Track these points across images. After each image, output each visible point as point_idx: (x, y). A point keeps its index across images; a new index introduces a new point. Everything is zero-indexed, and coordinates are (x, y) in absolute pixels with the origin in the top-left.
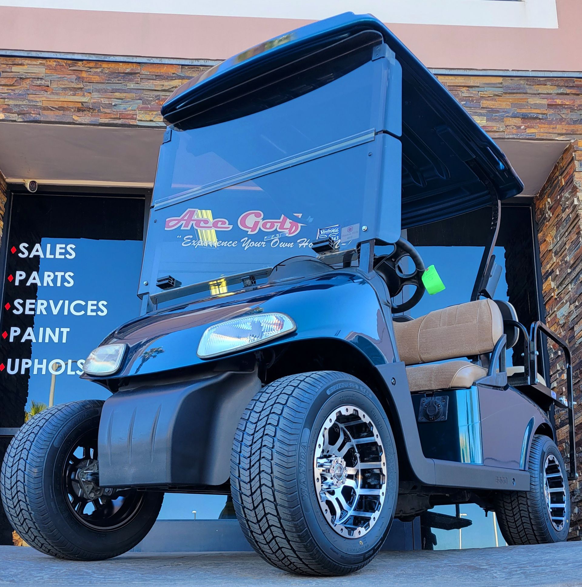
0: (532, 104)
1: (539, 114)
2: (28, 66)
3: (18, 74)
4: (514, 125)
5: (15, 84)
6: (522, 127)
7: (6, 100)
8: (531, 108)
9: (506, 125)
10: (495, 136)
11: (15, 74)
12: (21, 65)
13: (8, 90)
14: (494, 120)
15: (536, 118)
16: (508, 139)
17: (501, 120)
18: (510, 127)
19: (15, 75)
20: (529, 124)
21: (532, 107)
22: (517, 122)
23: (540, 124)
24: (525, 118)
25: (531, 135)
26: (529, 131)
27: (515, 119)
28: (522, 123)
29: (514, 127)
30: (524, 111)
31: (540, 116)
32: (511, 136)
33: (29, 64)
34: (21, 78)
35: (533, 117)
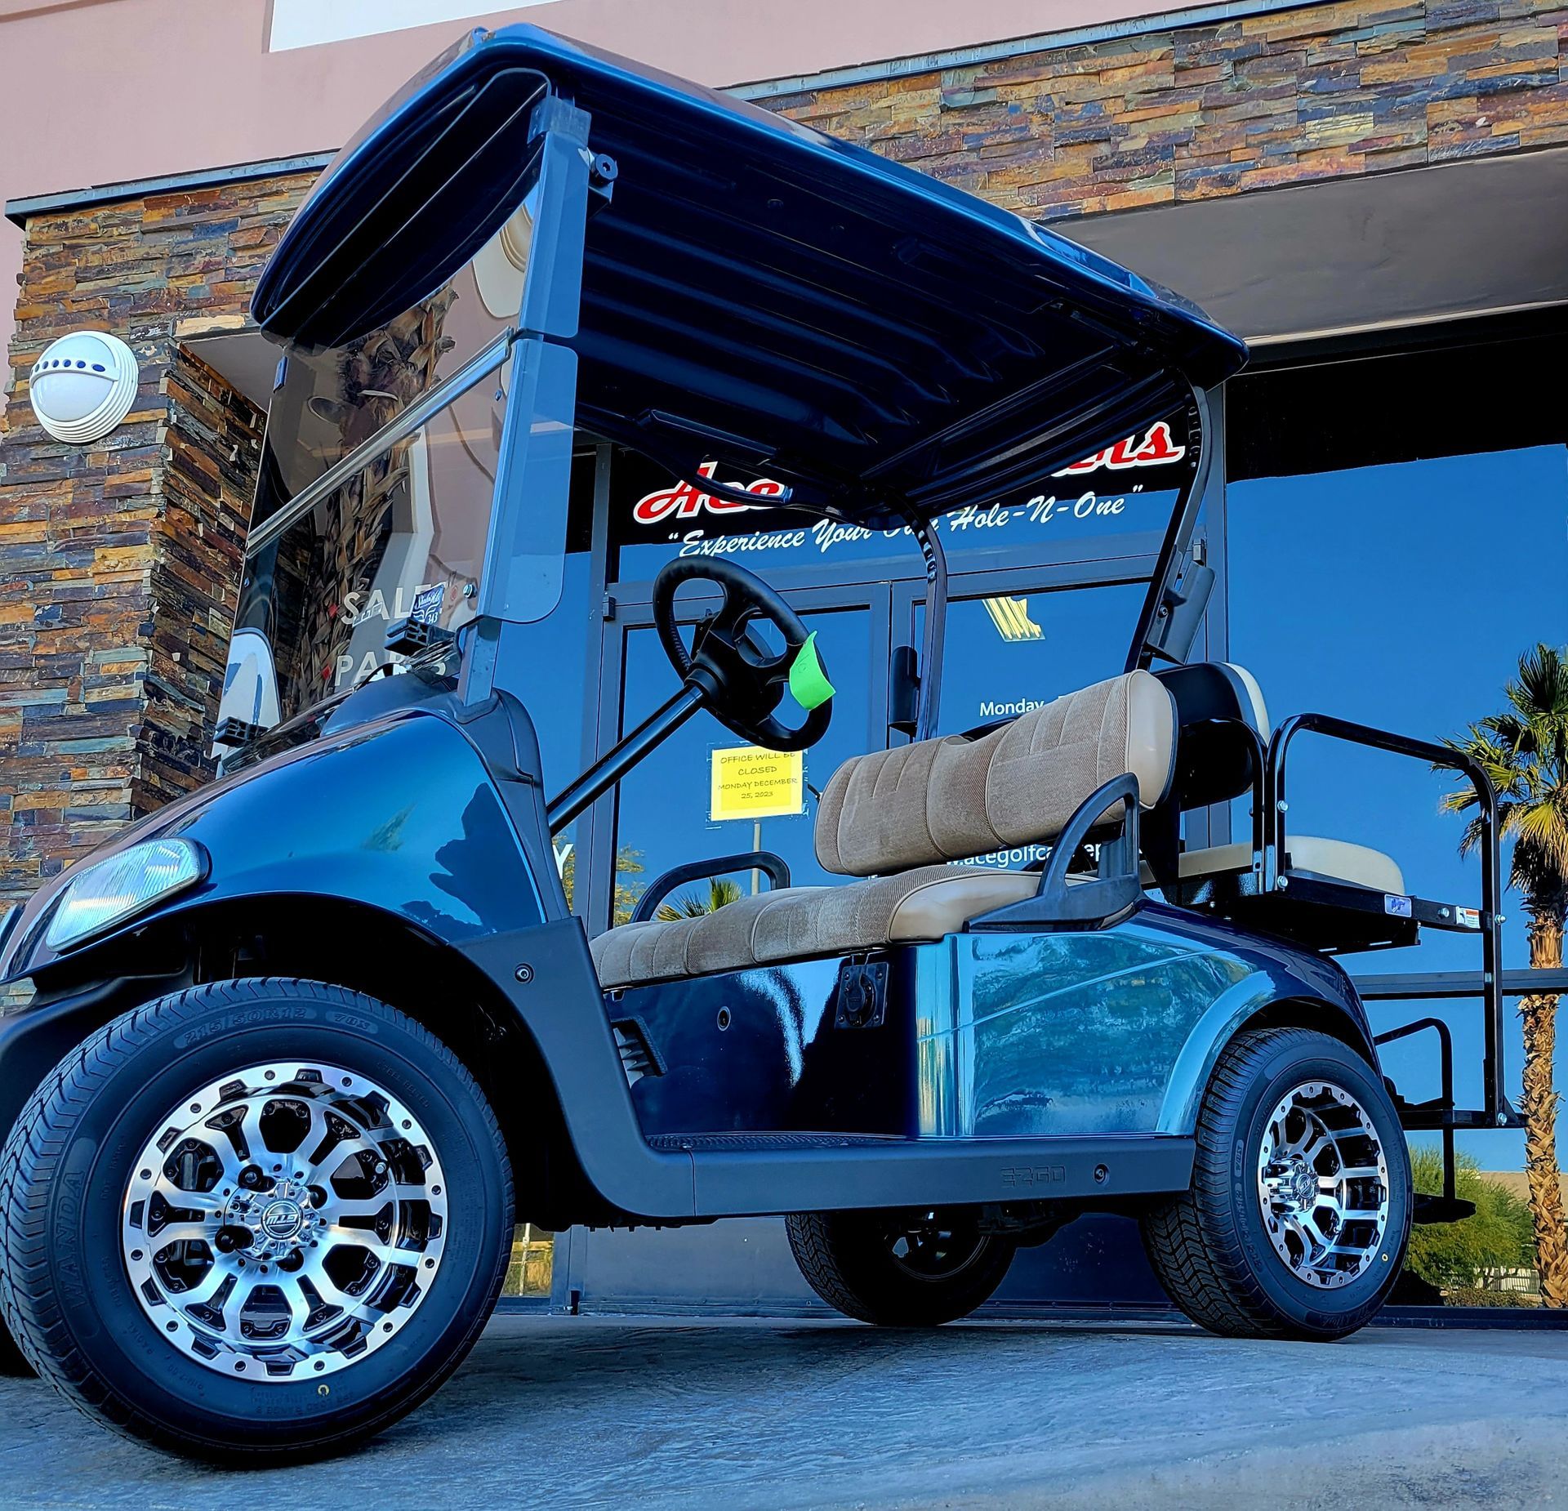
0: (1512, 50)
1: (1533, 73)
2: (291, 193)
3: (271, 216)
4: (1457, 121)
5: (264, 242)
6: (1480, 123)
7: (248, 282)
8: (1508, 60)
9: (1432, 123)
10: (1399, 161)
11: (266, 217)
12: (278, 193)
13: (251, 257)
14: (1400, 116)
15: (1523, 88)
16: (1437, 162)
17: (1419, 111)
18: (1445, 128)
19: (264, 220)
20: (1500, 108)
21: (1512, 56)
22: (1465, 110)
23: (1534, 103)
24: (1488, 93)
25: (1504, 142)
26: (1498, 129)
27: (1458, 101)
28: (1479, 110)
29: (1455, 125)
30: (1486, 73)
31: (1535, 80)
32: (1444, 155)
33: (292, 189)
34: (276, 225)
35: (1512, 87)
